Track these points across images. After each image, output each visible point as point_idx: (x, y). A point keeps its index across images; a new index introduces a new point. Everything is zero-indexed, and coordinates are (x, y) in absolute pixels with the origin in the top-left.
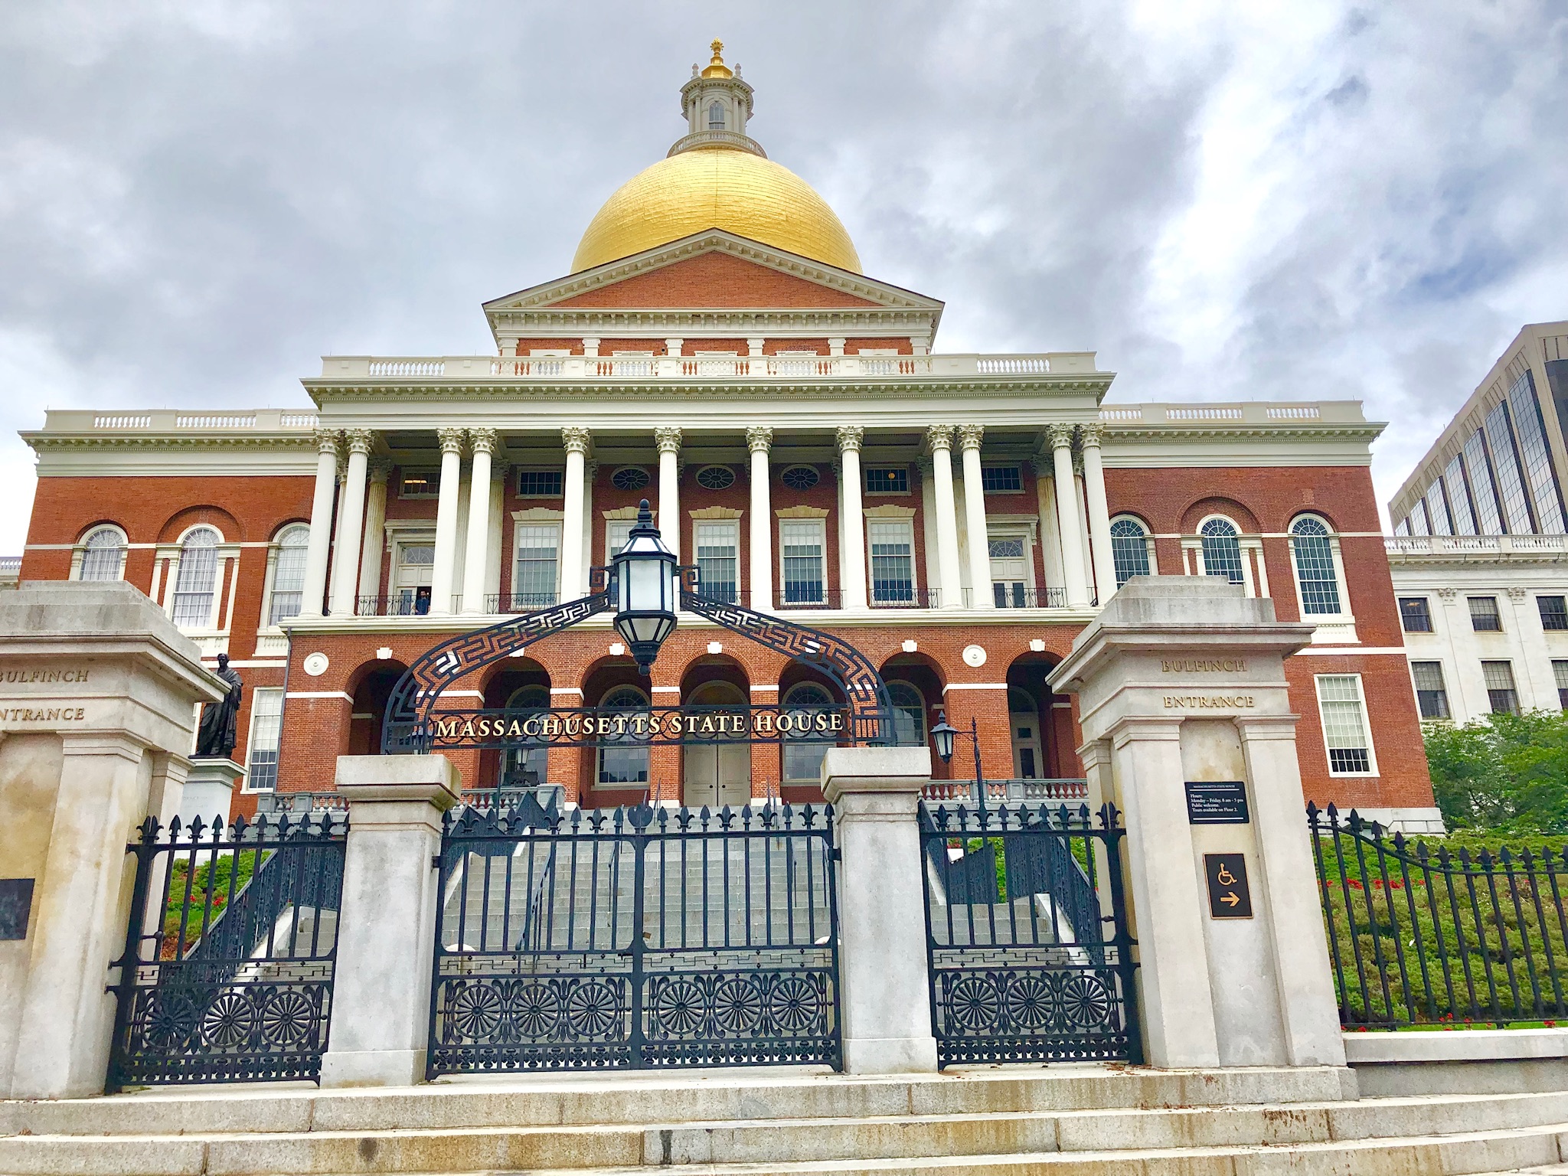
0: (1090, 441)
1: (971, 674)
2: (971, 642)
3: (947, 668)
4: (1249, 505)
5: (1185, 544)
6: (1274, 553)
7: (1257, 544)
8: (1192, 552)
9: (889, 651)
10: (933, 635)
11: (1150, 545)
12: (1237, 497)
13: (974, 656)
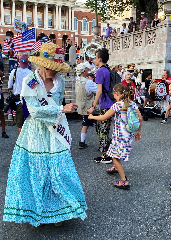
0: (73, 9)
1: (59, 37)
2: (59, 33)
3: (56, 36)
4: (88, 17)
5: (81, 22)
6: (90, 23)
7: (88, 22)
8: (82, 22)
9: (51, 34)
10: (55, 32)
11: (77, 21)
12: (87, 16)
13: (59, 35)
